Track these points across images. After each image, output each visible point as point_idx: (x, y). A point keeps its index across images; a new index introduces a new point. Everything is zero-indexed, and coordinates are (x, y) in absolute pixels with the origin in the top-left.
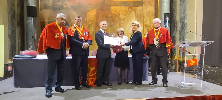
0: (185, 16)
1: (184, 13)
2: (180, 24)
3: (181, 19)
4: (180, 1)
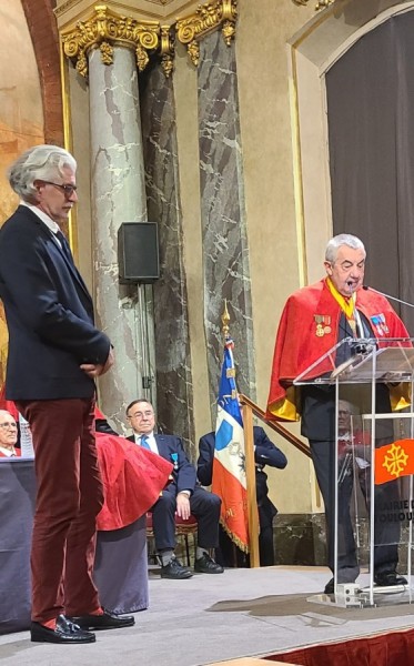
0: (239, 249)
1: (232, 227)
2: (211, 295)
3: (212, 267)
4: (202, 157)
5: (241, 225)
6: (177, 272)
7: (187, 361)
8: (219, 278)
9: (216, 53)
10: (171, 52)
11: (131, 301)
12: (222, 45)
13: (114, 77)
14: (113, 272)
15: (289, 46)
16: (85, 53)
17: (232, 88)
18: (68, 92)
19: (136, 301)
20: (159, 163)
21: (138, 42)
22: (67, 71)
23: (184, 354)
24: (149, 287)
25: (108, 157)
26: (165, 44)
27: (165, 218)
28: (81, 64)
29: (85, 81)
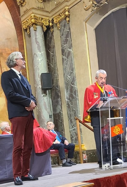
0: (74, 79)
1: (71, 73)
2: (67, 92)
3: (67, 84)
4: (63, 54)
5: (74, 72)
6: (57, 86)
7: (61, 110)
8: (69, 87)
9: (65, 26)
10: (53, 26)
11: (45, 95)
12: (66, 23)
13: (37, 34)
14: (40, 87)
15: (84, 22)
16: (29, 28)
17: (69, 35)
18: (25, 39)
19: (46, 95)
20: (51, 57)
21: (43, 24)
22: (24, 33)
23: (60, 108)
24: (50, 91)
25: (37, 56)
26: (51, 24)
27: (53, 72)
28: (28, 31)
29: (30, 36)
